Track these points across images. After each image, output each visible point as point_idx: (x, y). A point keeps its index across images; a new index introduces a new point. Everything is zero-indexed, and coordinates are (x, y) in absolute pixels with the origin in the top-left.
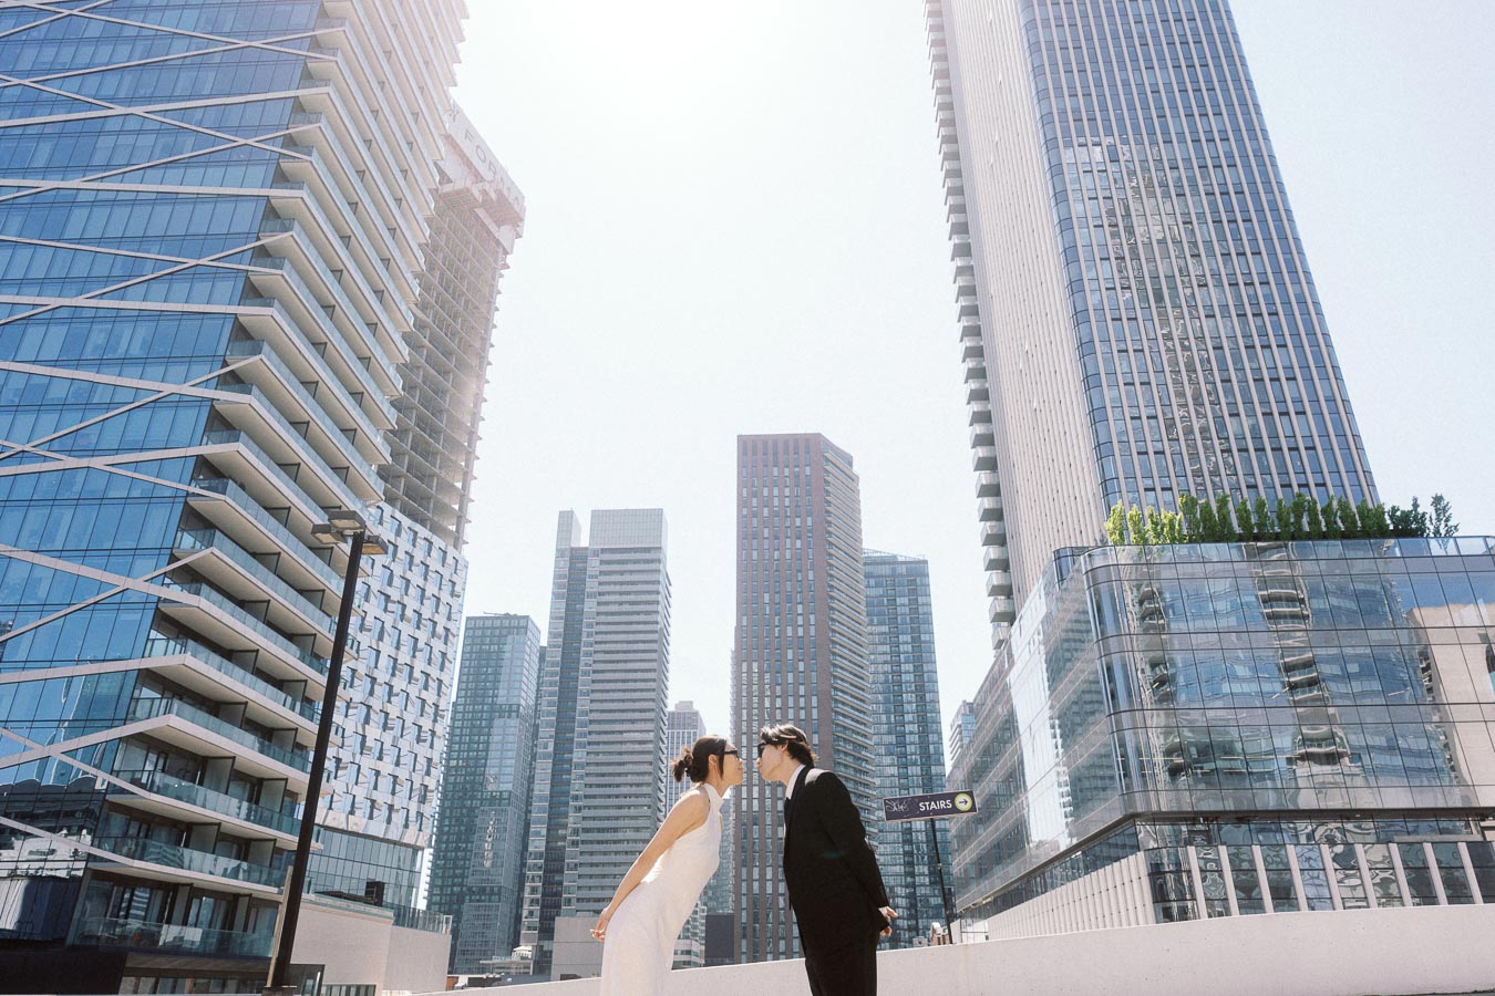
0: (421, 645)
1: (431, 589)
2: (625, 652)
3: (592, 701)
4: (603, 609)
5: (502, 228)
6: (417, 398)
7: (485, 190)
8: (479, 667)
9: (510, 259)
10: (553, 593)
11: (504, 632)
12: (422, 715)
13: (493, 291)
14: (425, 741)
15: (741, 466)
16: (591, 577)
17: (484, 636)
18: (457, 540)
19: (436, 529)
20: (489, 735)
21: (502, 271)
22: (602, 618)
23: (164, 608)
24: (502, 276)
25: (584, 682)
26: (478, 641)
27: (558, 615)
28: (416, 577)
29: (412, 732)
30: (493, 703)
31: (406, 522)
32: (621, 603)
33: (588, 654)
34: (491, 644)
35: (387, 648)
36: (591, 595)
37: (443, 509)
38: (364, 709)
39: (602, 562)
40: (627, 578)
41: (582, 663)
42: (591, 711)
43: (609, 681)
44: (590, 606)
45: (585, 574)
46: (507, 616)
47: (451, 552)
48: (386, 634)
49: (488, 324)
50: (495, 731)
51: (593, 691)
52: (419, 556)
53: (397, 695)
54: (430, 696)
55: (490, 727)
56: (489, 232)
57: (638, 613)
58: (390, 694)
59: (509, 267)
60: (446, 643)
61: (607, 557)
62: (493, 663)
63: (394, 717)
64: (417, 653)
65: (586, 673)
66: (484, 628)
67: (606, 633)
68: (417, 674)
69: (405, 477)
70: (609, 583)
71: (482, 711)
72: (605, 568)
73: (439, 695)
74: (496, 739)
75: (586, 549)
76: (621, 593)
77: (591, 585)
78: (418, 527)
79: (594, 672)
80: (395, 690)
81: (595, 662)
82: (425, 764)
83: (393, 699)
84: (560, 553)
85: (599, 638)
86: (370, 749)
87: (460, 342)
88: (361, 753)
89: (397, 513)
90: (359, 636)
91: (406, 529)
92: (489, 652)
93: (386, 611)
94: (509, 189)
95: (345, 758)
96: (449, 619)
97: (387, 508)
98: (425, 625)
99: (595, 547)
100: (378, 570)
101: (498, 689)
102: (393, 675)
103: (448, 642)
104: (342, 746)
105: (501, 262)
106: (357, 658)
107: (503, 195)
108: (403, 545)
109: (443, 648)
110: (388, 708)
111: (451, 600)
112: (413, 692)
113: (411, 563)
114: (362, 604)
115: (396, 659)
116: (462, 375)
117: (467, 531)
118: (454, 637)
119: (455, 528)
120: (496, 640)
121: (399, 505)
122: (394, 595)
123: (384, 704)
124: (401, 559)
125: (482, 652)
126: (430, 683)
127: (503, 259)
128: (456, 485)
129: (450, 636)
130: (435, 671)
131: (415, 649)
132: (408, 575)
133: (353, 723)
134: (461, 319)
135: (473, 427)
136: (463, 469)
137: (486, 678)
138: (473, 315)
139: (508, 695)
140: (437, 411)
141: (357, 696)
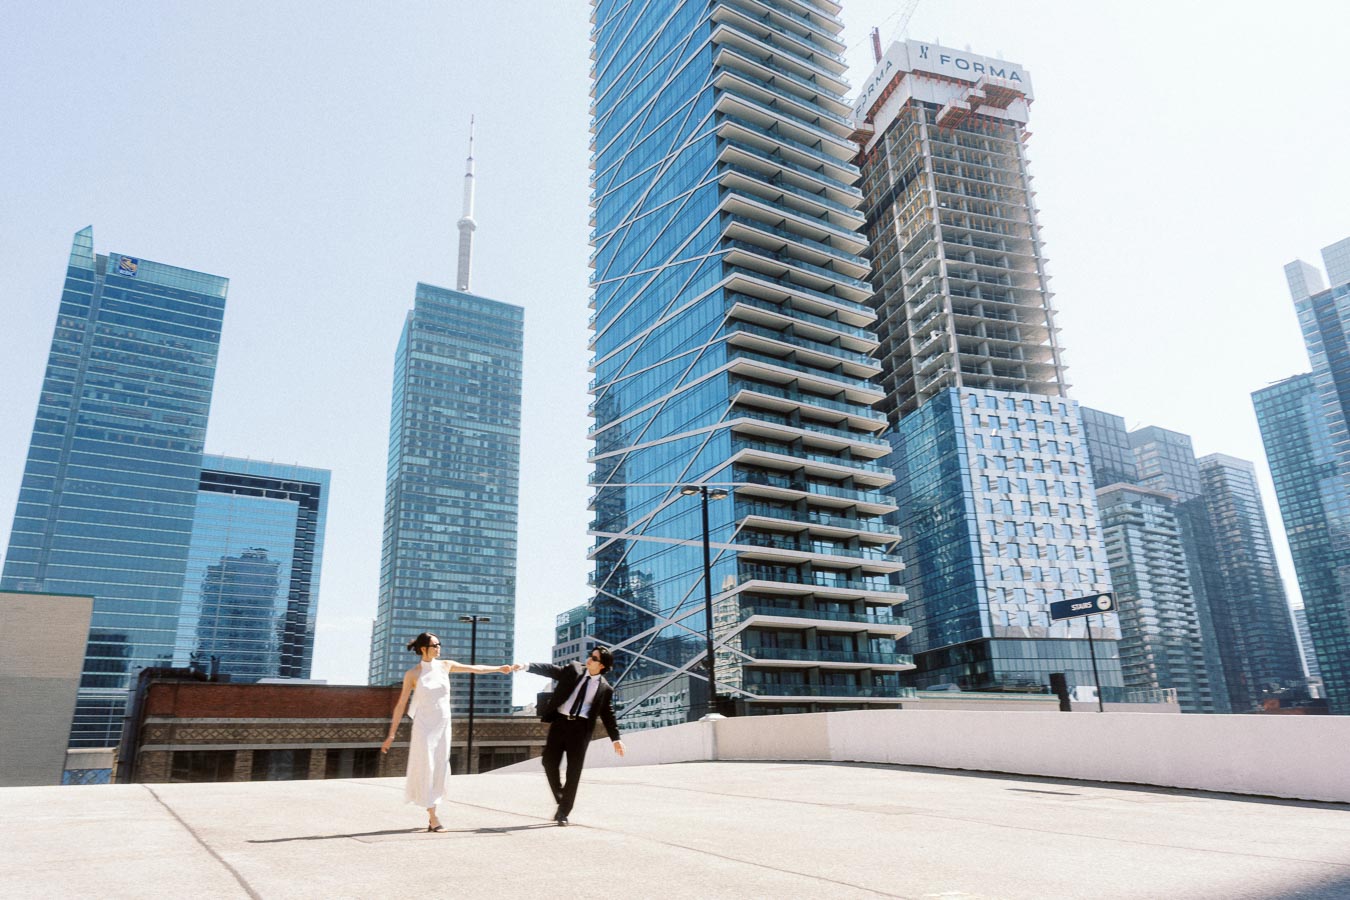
0: (1050, 483)
1: (1044, 437)
5: (1008, 108)
6: (979, 295)
7: (971, 96)
8: (1281, 436)
9: (1028, 128)
11: (1296, 394)
12: (1072, 538)
13: (1021, 163)
14: (1082, 556)
17: (1275, 406)
18: (1060, 387)
19: (1034, 389)
20: (1319, 497)
21: (1026, 143)
23: (740, 555)
24: (1025, 147)
26: (1272, 411)
28: (1026, 434)
29: (1066, 554)
30: (1312, 467)
31: (1001, 395)
34: (1286, 410)
35: (1017, 497)
37: (1033, 370)
38: (1015, 546)
45: (1337, 317)
46: (1295, 378)
47: (1055, 399)
48: (1012, 486)
49: (1026, 194)
50: (1323, 492)
52: (1022, 415)
53: (1041, 528)
54: (1075, 521)
55: (1317, 489)
56: (997, 120)
58: (1035, 529)
59: (1030, 134)
62: (1296, 428)
63: (1044, 545)
64: (1049, 492)
68: (1054, 506)
69: (989, 360)
71: (1303, 477)
73: (1084, 518)
74: (1328, 499)
75: (1329, 291)
78: (1014, 394)
80: (1037, 526)
82: (1093, 574)
83: (1037, 533)
86: (1029, 574)
87: (1004, 227)
88: (1023, 580)
89: (990, 392)
90: (988, 495)
91: (1003, 400)
92: (1287, 419)
93: (1007, 469)
94: (1002, 71)
95: (1008, 586)
96: (1073, 454)
97: (979, 392)
98: (1050, 467)
99: (1339, 285)
100: (988, 441)
101: (1311, 451)
102: (1032, 515)
103: (1079, 473)
104: (1002, 578)
105: (1020, 137)
106: (992, 512)
107: (991, 86)
108: (1004, 413)
109: (1074, 479)
110: (1036, 540)
111: (1069, 439)
112: (1056, 521)
113: (1018, 424)
114: (982, 471)
115: (1030, 502)
116: (1016, 253)
117: (1068, 376)
118: (1083, 466)
119: (1054, 379)
120: (1289, 405)
121: (992, 384)
122: (1010, 454)
123: (1031, 539)
124: (1006, 425)
125: (1279, 421)
126: (1071, 510)
127: (1022, 132)
128: (1043, 344)
129: (1079, 468)
130: (1072, 501)
131: (1046, 488)
132: (1018, 434)
133: (1006, 562)
134: (997, 208)
135: (1042, 289)
136: (1045, 328)
137: (1294, 444)
138: (1009, 197)
139: (1325, 455)
140: (1002, 295)
141: (1002, 540)
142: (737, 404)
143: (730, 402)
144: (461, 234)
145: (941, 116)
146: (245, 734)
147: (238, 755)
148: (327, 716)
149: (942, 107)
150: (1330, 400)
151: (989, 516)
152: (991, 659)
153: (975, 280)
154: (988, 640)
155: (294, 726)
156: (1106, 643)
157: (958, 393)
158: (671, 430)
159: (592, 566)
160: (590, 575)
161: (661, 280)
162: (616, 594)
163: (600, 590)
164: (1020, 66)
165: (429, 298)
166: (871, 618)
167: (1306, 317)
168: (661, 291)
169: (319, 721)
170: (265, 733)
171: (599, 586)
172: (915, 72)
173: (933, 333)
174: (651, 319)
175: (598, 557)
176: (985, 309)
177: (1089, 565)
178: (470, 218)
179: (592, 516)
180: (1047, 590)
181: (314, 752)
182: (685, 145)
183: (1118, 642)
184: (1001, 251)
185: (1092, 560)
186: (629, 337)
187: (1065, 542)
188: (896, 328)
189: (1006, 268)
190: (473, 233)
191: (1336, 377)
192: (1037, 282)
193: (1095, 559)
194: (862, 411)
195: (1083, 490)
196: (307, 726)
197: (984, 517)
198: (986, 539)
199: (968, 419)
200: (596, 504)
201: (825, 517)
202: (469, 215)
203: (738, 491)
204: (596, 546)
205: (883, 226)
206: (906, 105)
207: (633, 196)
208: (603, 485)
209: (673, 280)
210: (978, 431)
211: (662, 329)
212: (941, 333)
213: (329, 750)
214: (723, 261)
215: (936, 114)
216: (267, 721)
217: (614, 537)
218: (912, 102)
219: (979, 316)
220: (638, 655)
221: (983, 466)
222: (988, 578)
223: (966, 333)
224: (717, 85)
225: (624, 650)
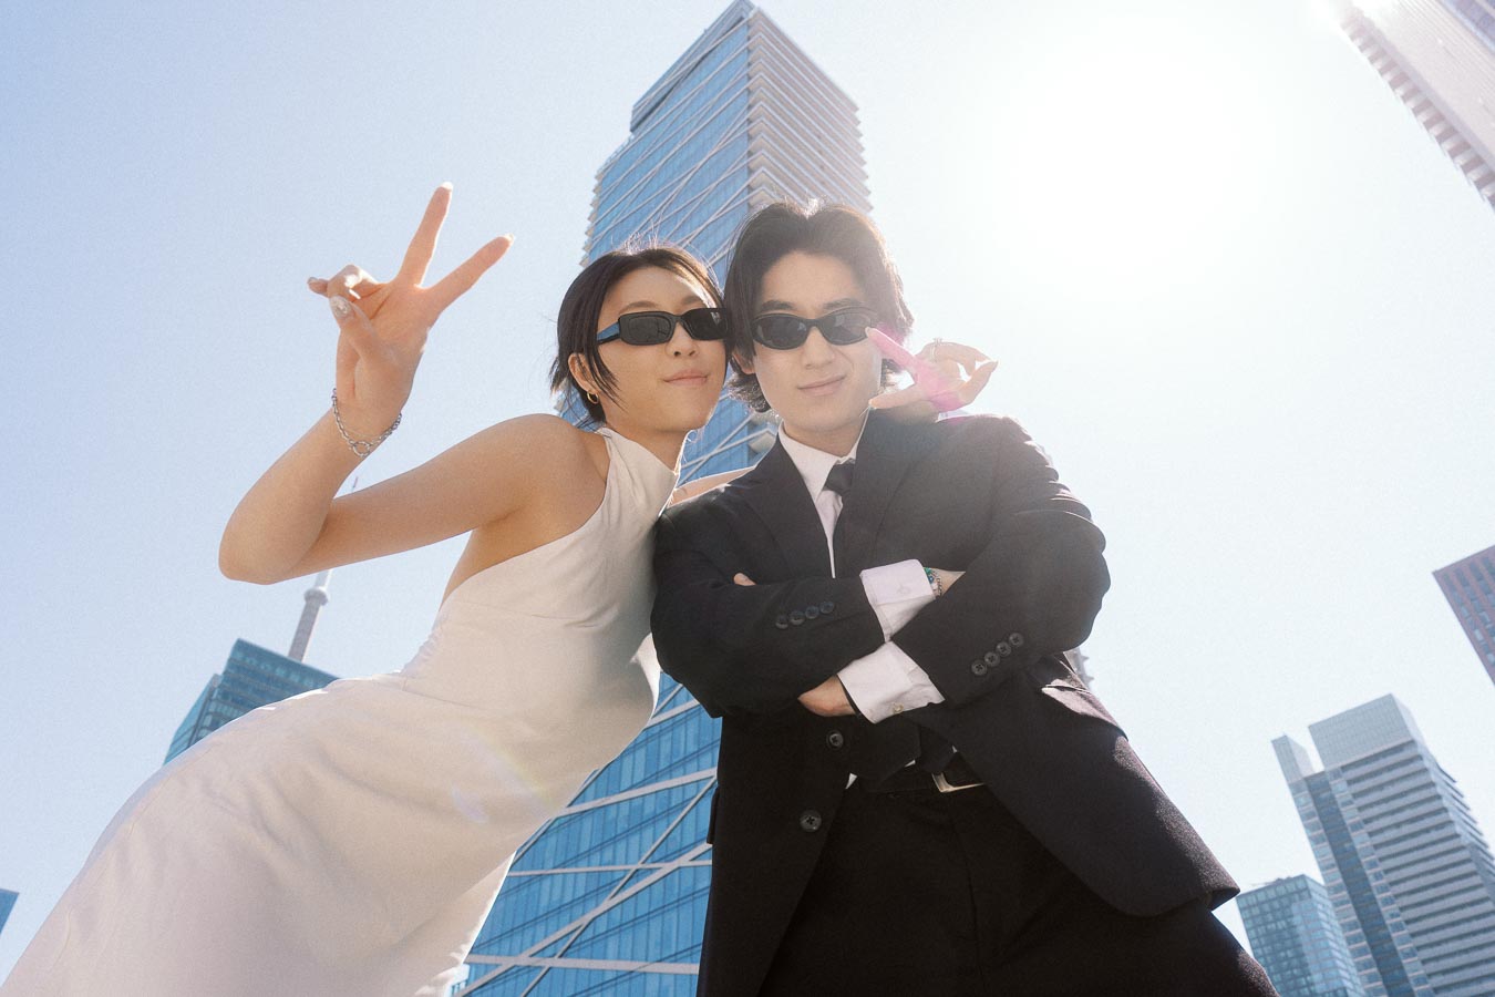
2: (1435, 885)
3: (1424, 962)
4: (1379, 839)
8: (1274, 952)
10: (1310, 838)
11: (1285, 901)
15: (1456, 606)
16: (1345, 804)
17: (1263, 913)
22: (1384, 851)
25: (1401, 942)
26: (1259, 921)
27: (1327, 863)
32: (1398, 825)
33: (1388, 902)
34: (1276, 920)
36: (1356, 827)
39: (1350, 782)
40: (1390, 791)
41: (1386, 916)
42: (1430, 975)
43: (1433, 930)
44: (1360, 840)
45: (1335, 803)
46: (1279, 882)
51: (1419, 948)
57: (1427, 831)
61: (1352, 774)
62: (1288, 943)
65: (1398, 927)
66: (1259, 904)
67: (1398, 868)
70: (1371, 805)
72: (1358, 787)
75: (1322, 773)
76: (1393, 812)
77: (1350, 815)
79: (1408, 922)
81: (1402, 909)
84: (1295, 789)
85: (1393, 876)
92: (1278, 931)
99: (1332, 767)
101: (1310, 974)
120: (1279, 914)
125: (1268, 934)
137: (1289, 964)
139: (1325, 980)
144: (307, 607)
150: (1342, 903)
165: (248, 661)
167: (1302, 801)
178: (323, 589)
190: (321, 608)
191: (1344, 874)
202: (323, 585)
217: (505, 963)
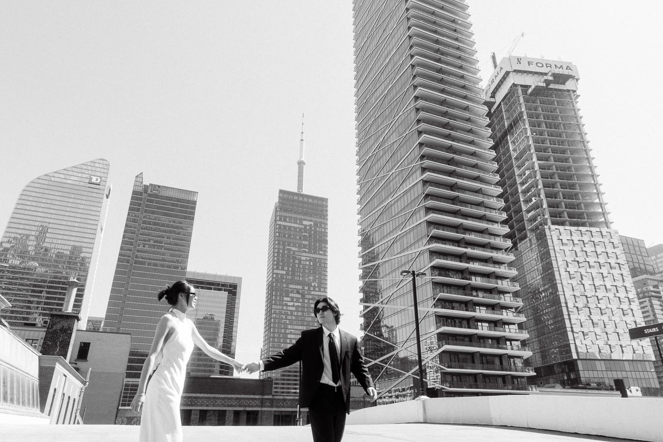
0: (605, 275)
1: (600, 250)
5: (566, 84)
6: (557, 178)
7: (546, 80)
9: (578, 93)
12: (621, 304)
13: (575, 110)
14: (628, 314)
18: (607, 224)
19: (591, 225)
21: (577, 100)
23: (437, 314)
24: (576, 103)
28: (589, 248)
29: (618, 313)
31: (573, 229)
35: (587, 282)
37: (590, 215)
38: (588, 309)
47: (604, 230)
48: (583, 277)
49: (579, 126)
52: (586, 238)
53: (602, 299)
54: (622, 294)
56: (560, 90)
58: (598, 300)
59: (579, 96)
60: (621, 270)
63: (605, 308)
64: (605, 279)
68: (608, 287)
69: (565, 211)
73: (627, 293)
78: (580, 228)
80: (599, 298)
82: (634, 324)
83: (600, 301)
86: (597, 324)
87: (568, 143)
88: (594, 327)
89: (567, 227)
90: (570, 281)
91: (575, 231)
93: (579, 267)
94: (561, 66)
95: (586, 330)
96: (617, 258)
97: (561, 228)
98: (604, 266)
100: (567, 253)
102: (596, 291)
103: (621, 269)
104: (582, 327)
105: (573, 97)
106: (573, 290)
107: (556, 74)
108: (576, 238)
109: (620, 272)
110: (599, 306)
111: (614, 251)
112: (611, 295)
113: (584, 244)
114: (566, 269)
115: (594, 285)
116: (576, 156)
117: (610, 218)
118: (624, 265)
119: (603, 220)
121: (568, 223)
122: (581, 260)
123: (596, 305)
124: (578, 244)
126: (618, 289)
127: (574, 95)
128: (595, 201)
129: (621, 266)
130: (619, 283)
131: (603, 277)
132: (584, 249)
133: (583, 316)
134: (564, 134)
135: (592, 173)
136: (595, 193)
138: (570, 128)
140: (570, 177)
141: (580, 305)
142: (431, 237)
143: (428, 236)
144: (299, 167)
145: (530, 91)
146: (196, 402)
147: (193, 412)
148: (234, 394)
149: (530, 86)
151: (572, 293)
152: (578, 370)
153: (555, 170)
154: (576, 360)
155: (219, 398)
156: (646, 363)
157: (550, 229)
158: (399, 251)
159: (362, 320)
160: (361, 325)
161: (391, 178)
162: (374, 335)
163: (366, 333)
164: (571, 63)
165: (285, 196)
166: (509, 347)
168: (391, 183)
169: (230, 396)
170: (205, 402)
171: (365, 331)
172: (515, 71)
173: (533, 199)
174: (387, 198)
175: (364, 316)
176: (561, 185)
177: (632, 319)
179: (361, 295)
180: (608, 333)
181: (228, 412)
182: (401, 114)
183: (654, 362)
184: (568, 154)
185: (634, 316)
186: (377, 207)
187: (617, 306)
188: (513, 197)
189: (571, 163)
190: (304, 167)
192: (589, 170)
193: (635, 315)
194: (498, 239)
195: (625, 278)
196: (225, 398)
197: (569, 293)
198: (570, 305)
199: (556, 241)
200: (363, 290)
201: (481, 294)
202: (302, 158)
203: (434, 281)
204: (364, 311)
205: (503, 147)
206: (511, 87)
207: (376, 141)
208: (366, 280)
209: (397, 178)
210: (562, 248)
211: (393, 202)
212: (537, 198)
213: (234, 411)
214: (421, 167)
215: (527, 90)
216: (206, 395)
217: (372, 306)
218: (514, 85)
219: (558, 189)
220: (387, 366)
221: (566, 267)
222: (573, 326)
223: (552, 198)
224: (415, 84)
225: (379, 363)
